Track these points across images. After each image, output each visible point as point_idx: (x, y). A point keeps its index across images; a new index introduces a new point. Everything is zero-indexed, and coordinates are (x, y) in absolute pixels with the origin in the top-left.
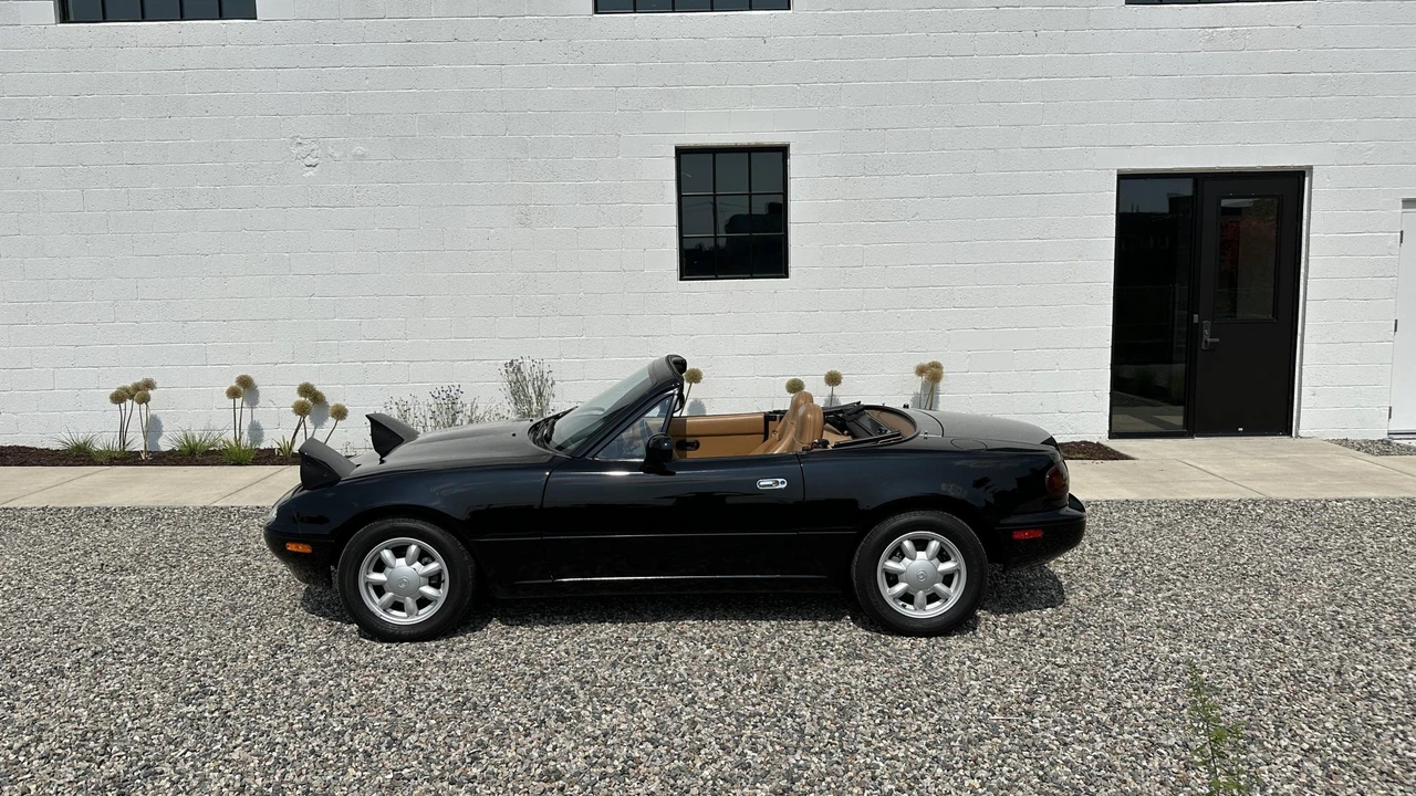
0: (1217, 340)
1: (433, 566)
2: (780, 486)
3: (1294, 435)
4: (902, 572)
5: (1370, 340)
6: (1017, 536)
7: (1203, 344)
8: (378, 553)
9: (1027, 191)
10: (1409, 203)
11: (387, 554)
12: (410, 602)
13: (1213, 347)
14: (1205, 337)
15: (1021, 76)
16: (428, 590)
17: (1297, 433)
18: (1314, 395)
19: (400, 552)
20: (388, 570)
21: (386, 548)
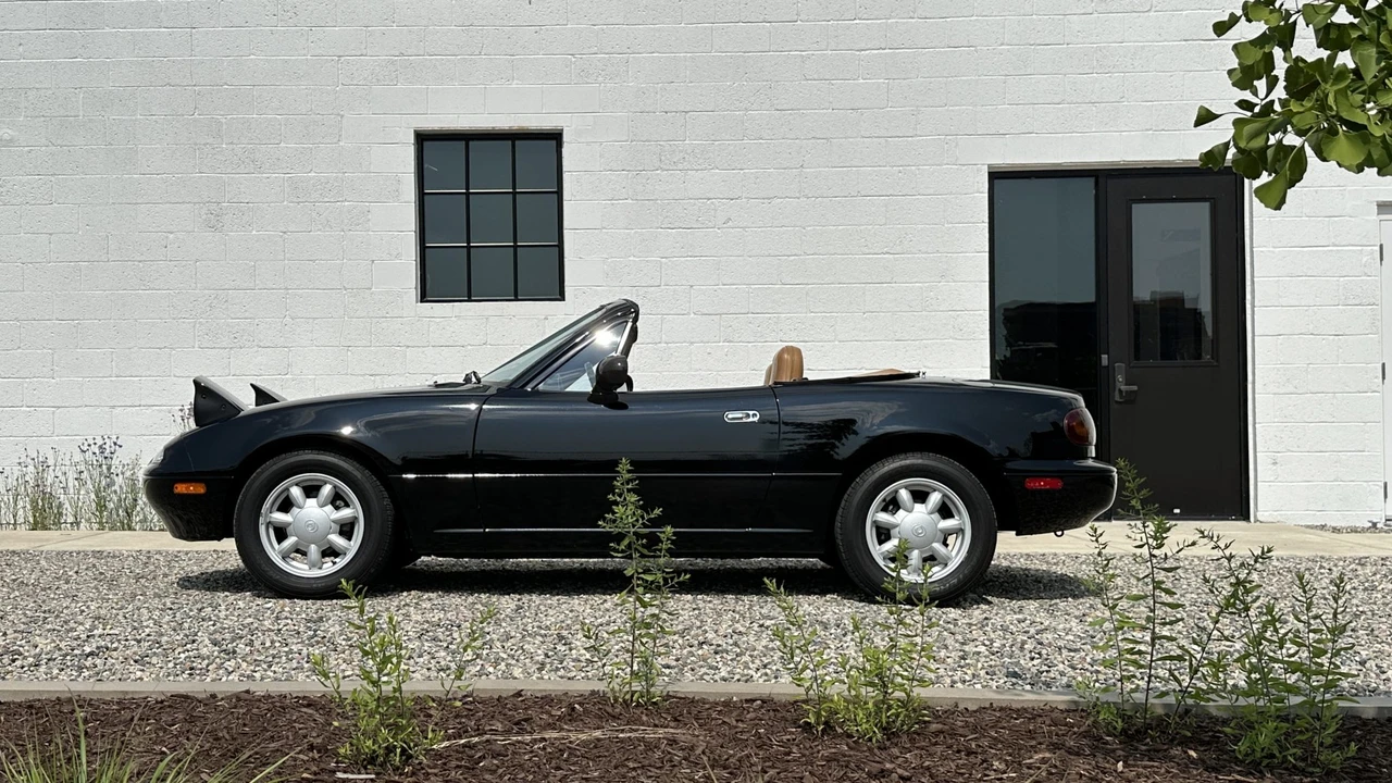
0: (1135, 388)
1: (346, 513)
2: (751, 419)
3: (1252, 519)
4: (896, 526)
5: (1347, 389)
6: (1032, 484)
7: (1117, 392)
8: (287, 489)
9: (872, 192)
10: (1385, 207)
11: (296, 492)
12: (313, 550)
13: (1130, 399)
14: (1118, 384)
15: (858, 47)
16: (338, 540)
17: (1255, 516)
18: (1275, 463)
19: (311, 491)
20: (295, 510)
21: (297, 485)
